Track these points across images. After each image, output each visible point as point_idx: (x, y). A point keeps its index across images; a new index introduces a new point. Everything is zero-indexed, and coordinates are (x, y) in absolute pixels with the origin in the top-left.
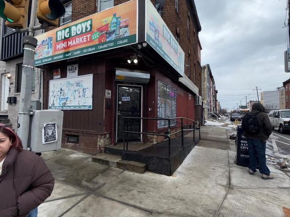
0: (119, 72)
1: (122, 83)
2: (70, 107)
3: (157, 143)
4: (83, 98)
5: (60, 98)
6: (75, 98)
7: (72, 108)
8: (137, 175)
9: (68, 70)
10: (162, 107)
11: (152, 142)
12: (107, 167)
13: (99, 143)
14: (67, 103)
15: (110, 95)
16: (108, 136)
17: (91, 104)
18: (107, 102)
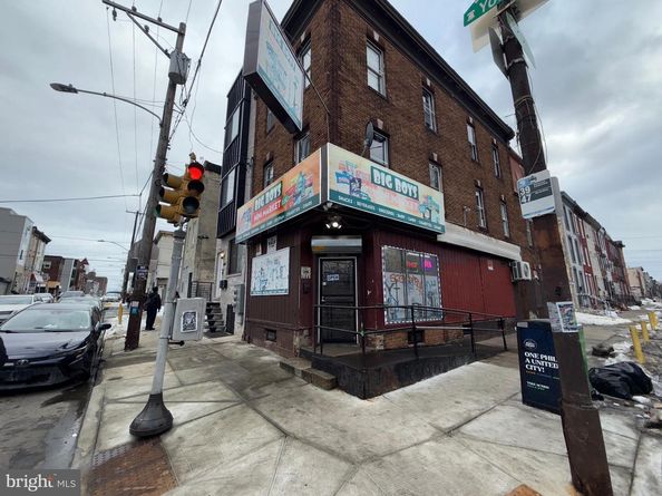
0: (315, 242)
1: (325, 255)
2: (268, 291)
3: (386, 350)
4: (280, 279)
5: (260, 281)
6: (273, 280)
8: (320, 391)
9: (268, 244)
10: (396, 289)
11: (374, 346)
12: (290, 375)
13: (294, 343)
14: (266, 286)
15: (309, 274)
16: (306, 332)
17: (287, 287)
18: (303, 285)
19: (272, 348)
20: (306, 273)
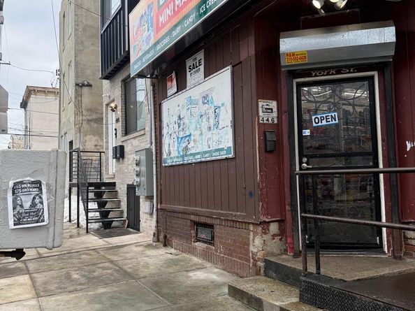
2: (194, 155)
4: (215, 131)
5: (178, 138)
6: (201, 134)
7: (198, 158)
9: (188, 70)
13: (252, 248)
14: (189, 146)
15: (275, 114)
17: (231, 144)
19: (207, 256)
20: (268, 111)
